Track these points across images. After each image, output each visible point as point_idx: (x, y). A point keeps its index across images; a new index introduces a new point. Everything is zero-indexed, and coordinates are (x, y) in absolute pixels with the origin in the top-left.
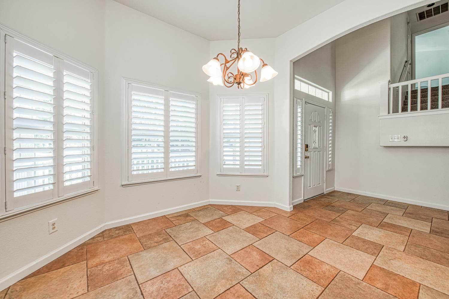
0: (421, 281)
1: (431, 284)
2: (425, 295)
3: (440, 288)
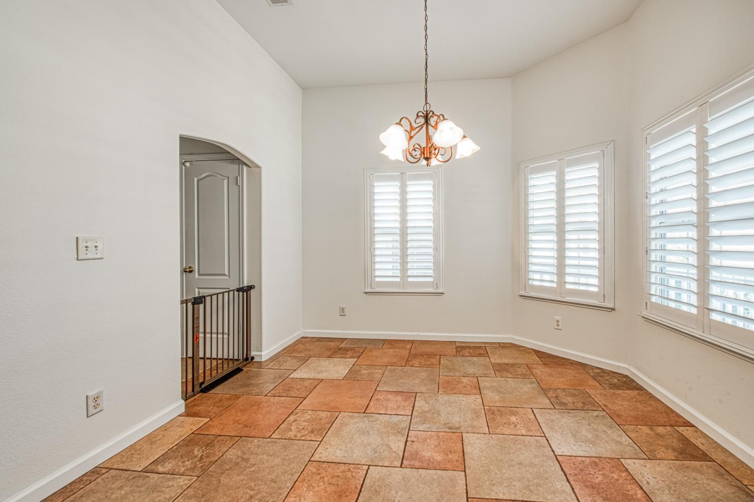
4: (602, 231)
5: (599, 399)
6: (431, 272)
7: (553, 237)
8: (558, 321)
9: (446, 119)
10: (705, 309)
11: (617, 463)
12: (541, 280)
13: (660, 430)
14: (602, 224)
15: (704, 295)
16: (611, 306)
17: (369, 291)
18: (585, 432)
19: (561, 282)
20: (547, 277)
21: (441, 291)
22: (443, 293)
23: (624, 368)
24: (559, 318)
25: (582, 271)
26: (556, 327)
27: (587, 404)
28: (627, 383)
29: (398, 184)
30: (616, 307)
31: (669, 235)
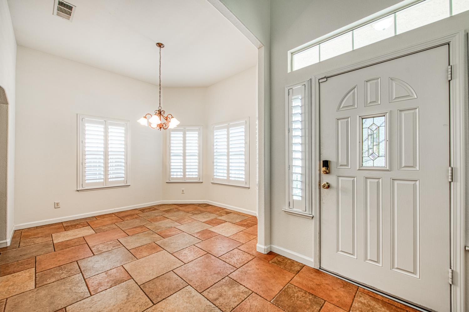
0: (92, 298)
1: (84, 303)
2: (84, 290)
3: (76, 306)
4: (199, 156)
5: (203, 210)
6: (123, 175)
7: (182, 158)
8: (183, 190)
9: (173, 117)
10: (228, 177)
11: (216, 219)
12: (177, 175)
13: (221, 211)
14: (199, 154)
15: (228, 173)
16: (202, 181)
17: (80, 189)
18: (205, 216)
19: (184, 175)
20: (179, 174)
21: (129, 184)
22: (129, 186)
23: (205, 201)
24: (183, 189)
25: (192, 170)
26: (183, 193)
27: (202, 212)
28: (207, 205)
29: (103, 126)
30: (203, 182)
31: (218, 158)
